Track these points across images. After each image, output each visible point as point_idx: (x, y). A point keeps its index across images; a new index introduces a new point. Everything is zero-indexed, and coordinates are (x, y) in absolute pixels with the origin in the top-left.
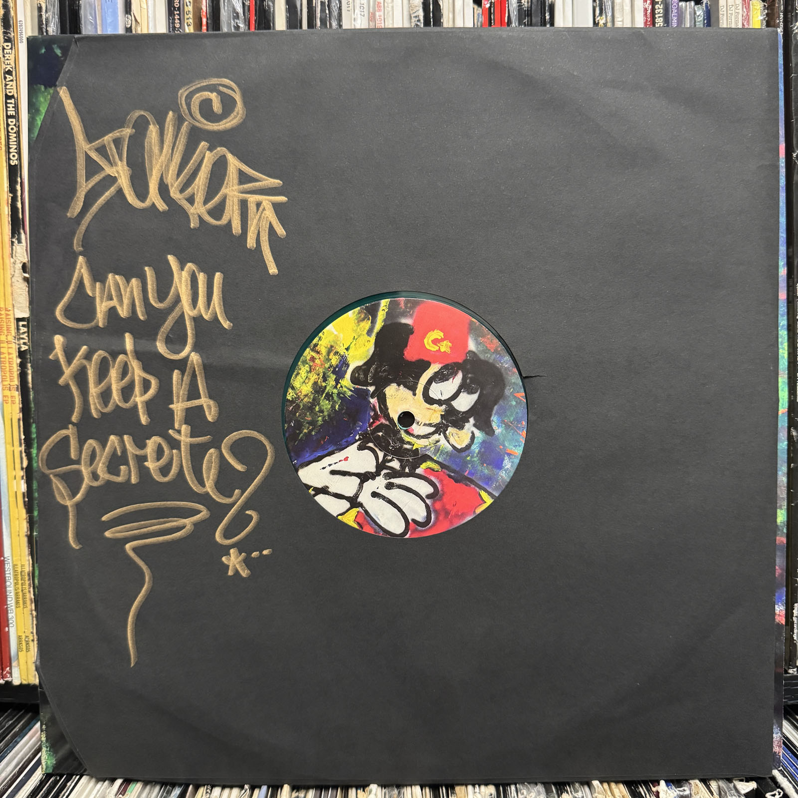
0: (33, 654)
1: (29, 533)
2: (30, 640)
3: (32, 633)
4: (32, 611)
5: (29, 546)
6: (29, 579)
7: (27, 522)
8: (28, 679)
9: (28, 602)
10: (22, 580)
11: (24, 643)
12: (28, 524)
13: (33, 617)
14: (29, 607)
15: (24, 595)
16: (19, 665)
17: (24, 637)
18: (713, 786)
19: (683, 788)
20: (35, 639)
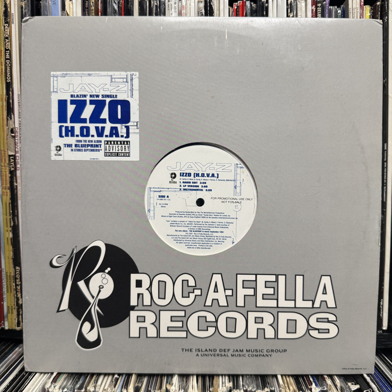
0: (15, 315)
1: (13, 257)
2: (13, 308)
3: (14, 305)
4: (14, 294)
5: (13, 264)
6: (13, 279)
7: (13, 252)
8: (12, 327)
9: (13, 290)
10: (10, 279)
11: (10, 310)
12: (13, 253)
13: (15, 297)
15: (11, 287)
16: (8, 320)
17: (10, 307)
18: (338, 386)
19: (323, 387)
20: (16, 308)
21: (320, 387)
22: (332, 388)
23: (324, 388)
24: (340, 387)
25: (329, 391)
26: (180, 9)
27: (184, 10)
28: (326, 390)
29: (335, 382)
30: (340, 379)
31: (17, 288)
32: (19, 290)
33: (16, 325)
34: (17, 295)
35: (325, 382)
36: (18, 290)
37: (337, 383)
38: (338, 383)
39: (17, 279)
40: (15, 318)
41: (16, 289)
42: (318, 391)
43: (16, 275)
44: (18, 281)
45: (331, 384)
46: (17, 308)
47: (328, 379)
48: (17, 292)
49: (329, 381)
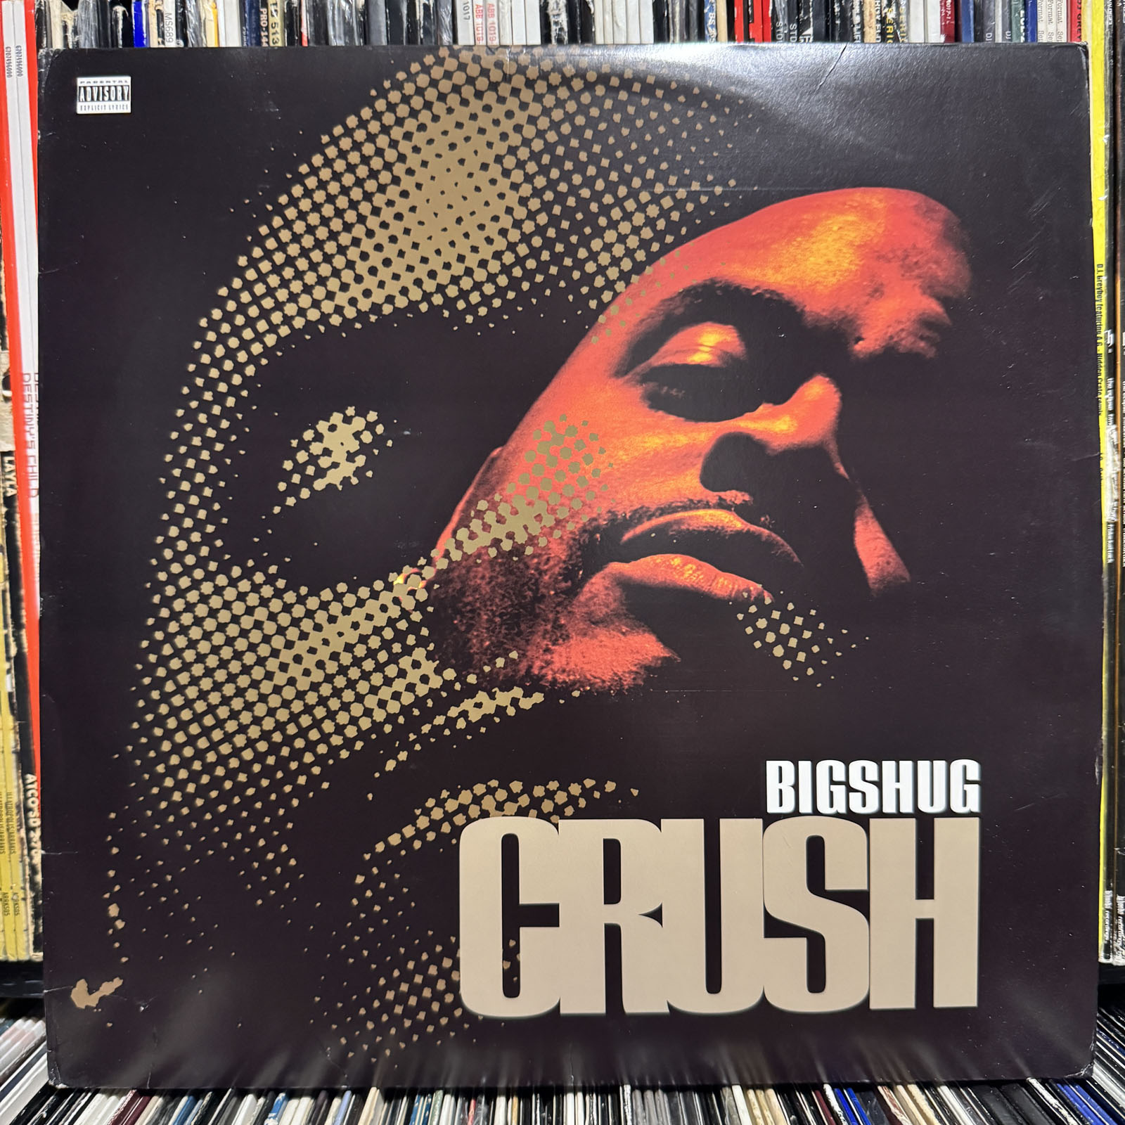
0: (24, 918)
1: (19, 748)
2: (20, 898)
3: (24, 888)
4: (22, 855)
5: (18, 768)
6: (19, 812)
7: (15, 733)
8: (17, 954)
9: (17, 846)
10: (7, 814)
11: (11, 904)
12: (18, 736)
13: (24, 866)
14: (18, 852)
15: (10, 835)
17: (10, 895)
20: (29, 897)
31: (31, 838)
32: (36, 842)
33: (32, 947)
34: (31, 858)
36: (33, 844)
39: (31, 810)
40: (28, 926)
41: (29, 841)
43: (26, 799)
44: (34, 816)
46: (33, 895)
48: (30, 849)
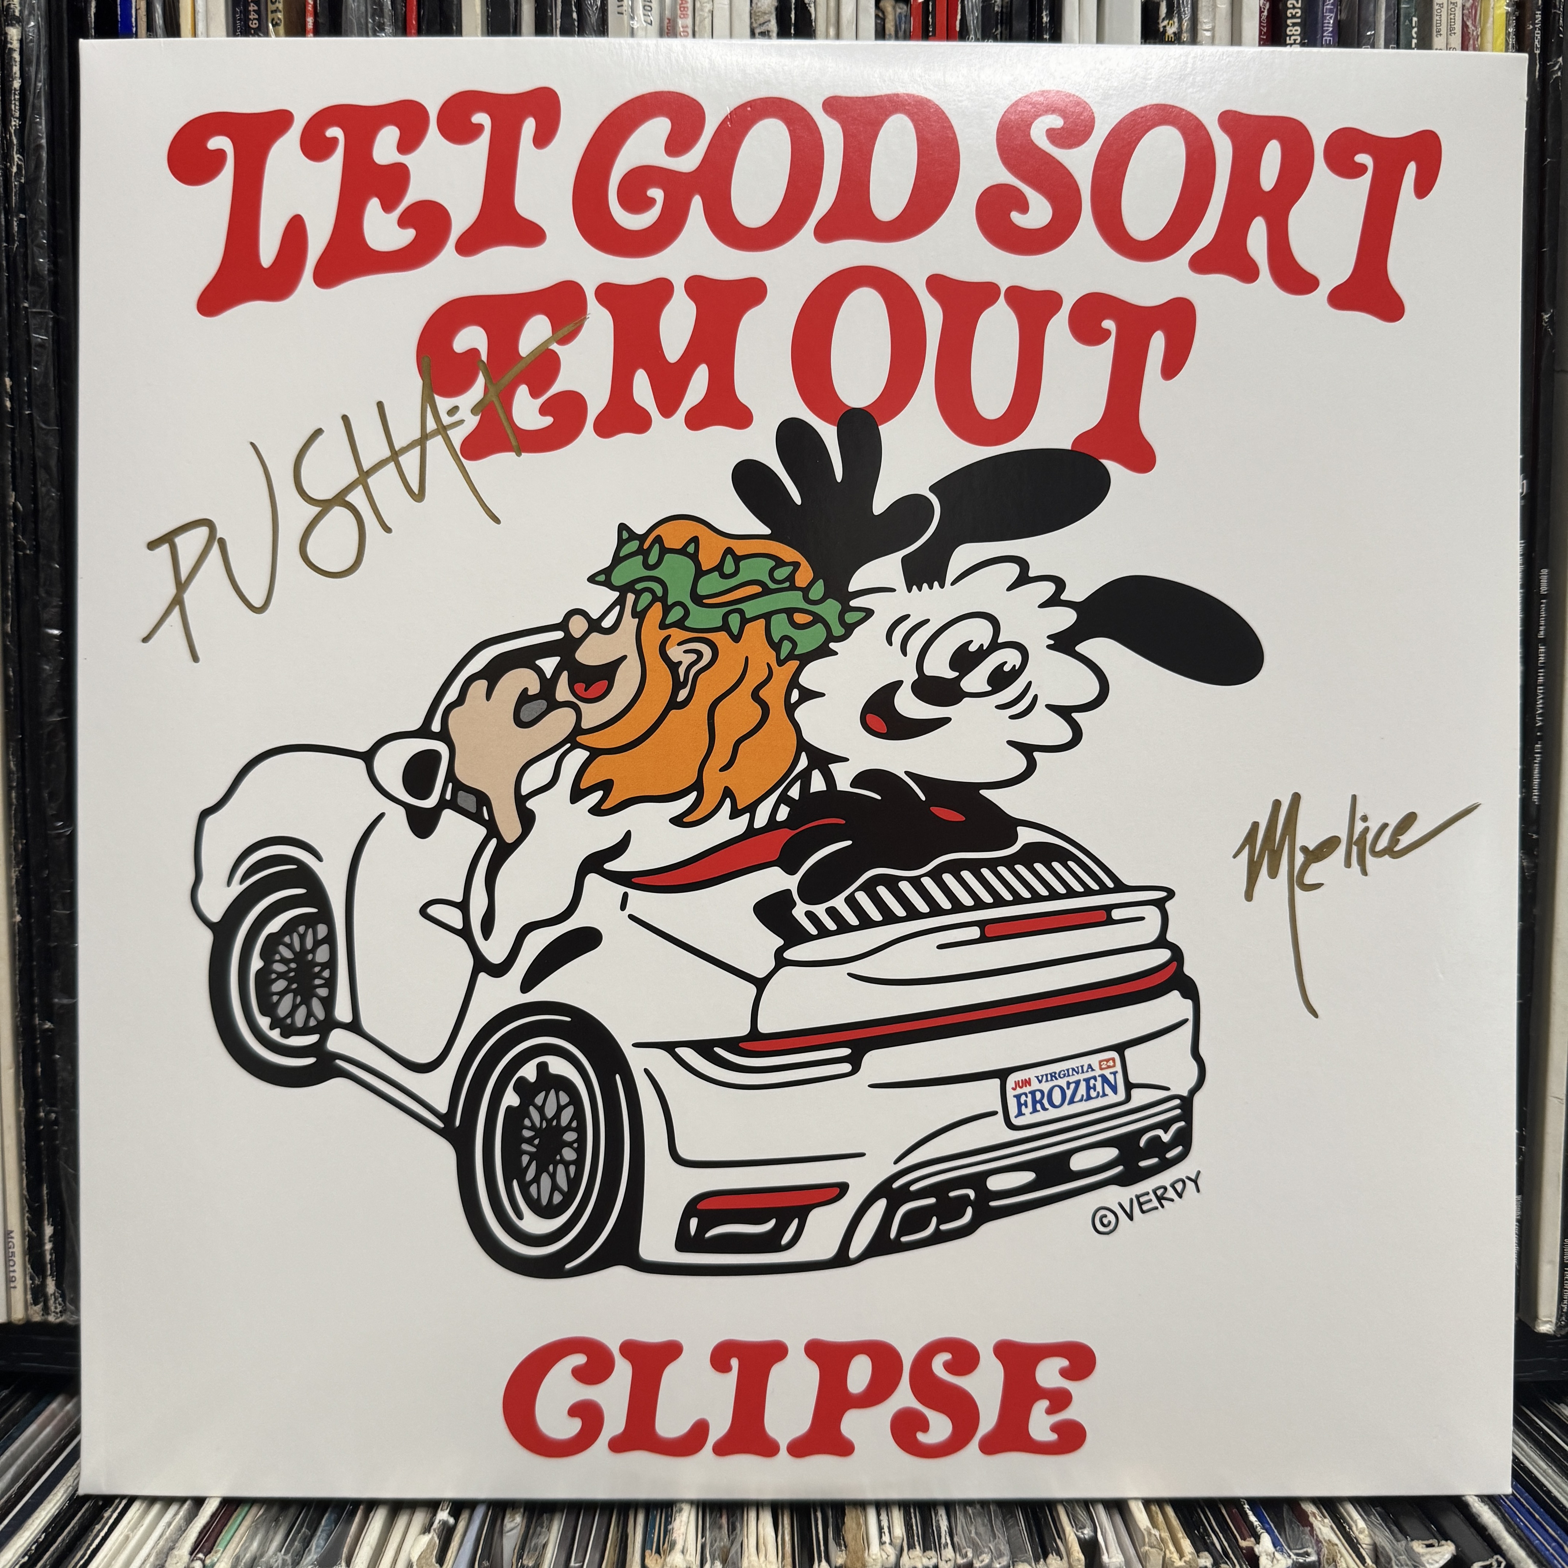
18: (1364, 1546)
19: (1305, 1550)
21: (1291, 1550)
22: (1339, 1555)
23: (1308, 1554)
24: (1370, 1547)
25: (1326, 1566)
26: (668, 13)
27: (685, 16)
28: (1314, 1562)
29: (1350, 1528)
30: (1368, 1515)
35: (1309, 1528)
37: (1357, 1533)
38: (1361, 1532)
42: (1284, 1566)
45: (1335, 1540)
47: (1319, 1519)
49: (1324, 1527)
